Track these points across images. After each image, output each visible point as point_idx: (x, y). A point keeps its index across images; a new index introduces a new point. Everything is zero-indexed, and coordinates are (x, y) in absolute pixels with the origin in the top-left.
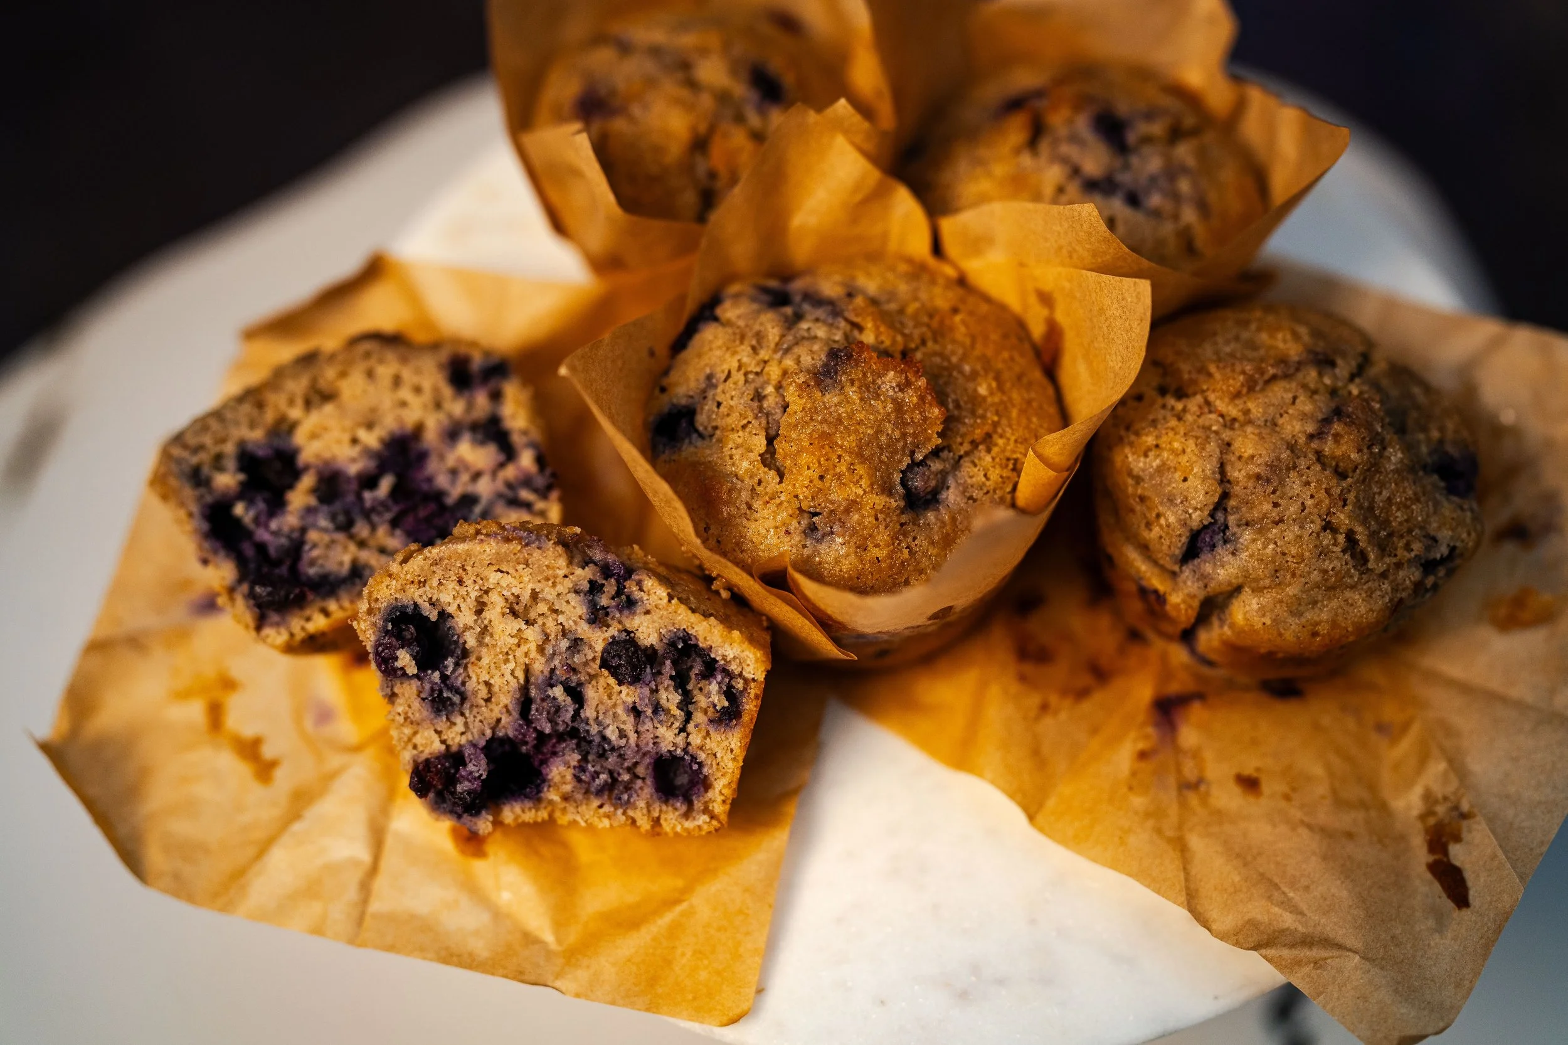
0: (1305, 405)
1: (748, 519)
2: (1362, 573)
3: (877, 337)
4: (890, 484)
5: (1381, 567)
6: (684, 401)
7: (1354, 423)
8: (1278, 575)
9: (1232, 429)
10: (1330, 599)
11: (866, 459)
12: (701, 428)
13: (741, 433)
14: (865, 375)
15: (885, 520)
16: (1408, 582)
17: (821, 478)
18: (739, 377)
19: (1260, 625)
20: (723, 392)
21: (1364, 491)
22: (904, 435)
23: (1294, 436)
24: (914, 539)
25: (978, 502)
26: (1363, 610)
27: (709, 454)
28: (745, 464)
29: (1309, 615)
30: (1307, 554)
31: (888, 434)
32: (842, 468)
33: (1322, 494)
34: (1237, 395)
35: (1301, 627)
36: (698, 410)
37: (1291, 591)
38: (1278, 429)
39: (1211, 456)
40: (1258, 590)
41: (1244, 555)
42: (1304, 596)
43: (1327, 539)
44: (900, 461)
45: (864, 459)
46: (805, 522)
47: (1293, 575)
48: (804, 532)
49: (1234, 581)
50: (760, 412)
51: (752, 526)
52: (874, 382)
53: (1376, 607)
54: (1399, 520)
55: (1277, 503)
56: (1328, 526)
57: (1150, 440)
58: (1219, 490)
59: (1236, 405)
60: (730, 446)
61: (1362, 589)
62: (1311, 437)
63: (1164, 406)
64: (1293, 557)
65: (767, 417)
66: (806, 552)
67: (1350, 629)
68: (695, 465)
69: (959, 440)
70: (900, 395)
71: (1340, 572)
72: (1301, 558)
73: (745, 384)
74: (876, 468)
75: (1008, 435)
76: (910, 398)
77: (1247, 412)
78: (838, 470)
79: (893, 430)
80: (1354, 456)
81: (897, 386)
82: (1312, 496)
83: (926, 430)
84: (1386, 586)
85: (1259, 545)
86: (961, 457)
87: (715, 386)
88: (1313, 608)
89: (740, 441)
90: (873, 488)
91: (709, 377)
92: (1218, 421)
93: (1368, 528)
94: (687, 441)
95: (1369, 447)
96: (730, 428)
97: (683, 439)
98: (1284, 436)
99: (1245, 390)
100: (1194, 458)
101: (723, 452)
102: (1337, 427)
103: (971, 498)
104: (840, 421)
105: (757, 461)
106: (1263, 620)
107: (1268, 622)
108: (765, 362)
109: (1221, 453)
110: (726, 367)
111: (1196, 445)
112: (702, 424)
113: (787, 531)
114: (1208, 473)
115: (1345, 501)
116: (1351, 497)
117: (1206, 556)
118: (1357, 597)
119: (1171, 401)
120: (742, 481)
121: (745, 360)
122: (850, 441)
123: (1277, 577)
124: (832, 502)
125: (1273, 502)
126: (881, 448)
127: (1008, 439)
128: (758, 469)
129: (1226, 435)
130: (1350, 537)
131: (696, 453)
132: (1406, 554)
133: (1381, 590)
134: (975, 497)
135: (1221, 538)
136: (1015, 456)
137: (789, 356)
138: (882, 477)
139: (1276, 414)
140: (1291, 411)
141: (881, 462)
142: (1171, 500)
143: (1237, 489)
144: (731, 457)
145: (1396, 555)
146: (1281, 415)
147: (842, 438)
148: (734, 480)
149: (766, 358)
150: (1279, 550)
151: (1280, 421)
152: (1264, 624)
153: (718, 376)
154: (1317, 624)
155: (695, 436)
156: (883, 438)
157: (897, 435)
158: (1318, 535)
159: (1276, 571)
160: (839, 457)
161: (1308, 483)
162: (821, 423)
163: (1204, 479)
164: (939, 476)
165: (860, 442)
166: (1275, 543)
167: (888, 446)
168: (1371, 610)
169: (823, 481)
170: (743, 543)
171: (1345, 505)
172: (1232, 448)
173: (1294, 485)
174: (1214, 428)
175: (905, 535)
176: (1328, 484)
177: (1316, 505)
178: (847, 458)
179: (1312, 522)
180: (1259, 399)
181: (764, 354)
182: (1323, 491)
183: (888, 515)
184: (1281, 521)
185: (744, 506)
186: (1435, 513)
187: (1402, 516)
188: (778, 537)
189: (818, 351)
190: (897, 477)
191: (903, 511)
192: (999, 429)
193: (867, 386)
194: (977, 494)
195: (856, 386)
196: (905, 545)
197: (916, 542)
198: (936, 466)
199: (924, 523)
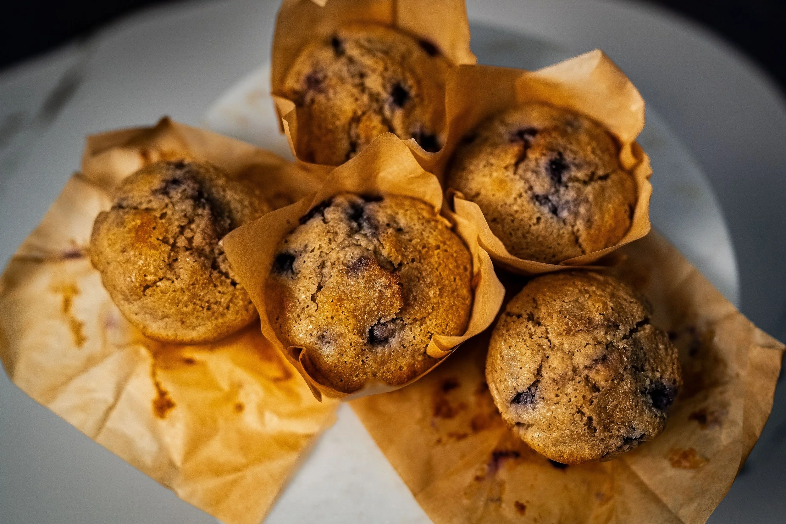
0: (590, 350)
1: (296, 322)
2: (591, 436)
3: (389, 254)
4: (363, 330)
5: (602, 436)
6: (292, 252)
7: (608, 367)
8: (550, 426)
9: (553, 350)
10: (573, 443)
11: (355, 316)
12: (294, 269)
13: (307, 281)
14: (371, 275)
15: (355, 346)
16: (613, 446)
17: (332, 318)
18: (317, 252)
19: (537, 445)
20: (308, 257)
21: (604, 400)
22: (379, 309)
23: (578, 364)
24: (367, 358)
25: (406, 349)
26: (587, 453)
27: (291, 284)
28: (303, 297)
29: (561, 448)
30: (565, 422)
31: (370, 307)
32: (343, 317)
33: (581, 398)
34: (560, 334)
35: (555, 452)
36: (296, 259)
37: (554, 435)
38: (573, 357)
39: (536, 361)
40: (540, 429)
41: (537, 412)
42: (560, 439)
43: (577, 417)
44: (372, 321)
45: (355, 317)
46: (320, 333)
47: (557, 429)
48: (318, 337)
49: (530, 421)
50: (319, 274)
51: (297, 326)
52: (374, 280)
53: (594, 454)
54: (618, 416)
55: (558, 395)
56: (579, 412)
57: (513, 341)
58: (534, 380)
59: (558, 339)
60: (300, 285)
61: (590, 443)
62: (586, 367)
63: (527, 327)
64: (559, 421)
65: (322, 277)
66: (316, 347)
67: (578, 460)
68: (283, 287)
69: (408, 316)
70: (384, 290)
71: (580, 433)
72: (563, 422)
73: (319, 257)
74: (359, 321)
75: (433, 321)
76: (389, 293)
77: (562, 344)
78: (340, 317)
79: (374, 306)
80: (603, 383)
81: (384, 285)
82: (576, 397)
83: (390, 310)
84: (602, 445)
85: (545, 410)
86: (406, 324)
87: (306, 252)
88: (563, 445)
89: (305, 284)
90: (354, 330)
91: (306, 246)
92: (547, 344)
93: (600, 417)
94: (285, 272)
95: (613, 380)
96: (304, 275)
97: (285, 270)
98: (574, 362)
99: (564, 333)
100: (528, 360)
101: (296, 286)
102: (599, 366)
103: (403, 345)
104: (351, 293)
105: (309, 297)
106: (539, 443)
107: (541, 445)
108: (332, 249)
109: (542, 361)
110: (313, 245)
111: (532, 353)
112: (295, 267)
113: (311, 334)
114: (532, 370)
115: (592, 402)
116: (595, 401)
117: (521, 405)
118: (586, 446)
119: (530, 325)
120: (300, 303)
121: (323, 245)
122: (351, 306)
123: (550, 427)
124: (333, 330)
125: (556, 394)
126: (365, 313)
127: (432, 323)
128: (308, 301)
129: (549, 352)
130: (590, 419)
131: (286, 281)
132: (617, 432)
133: (599, 446)
134: (405, 346)
135: (530, 400)
136: (432, 332)
137: (342, 252)
138: (360, 326)
139: (575, 349)
140: (582, 351)
141: (362, 319)
142: (512, 375)
143: (543, 381)
144: (299, 290)
145: (611, 432)
146: (577, 351)
147: (348, 303)
148: (297, 301)
149: (333, 248)
150: (553, 416)
151: (576, 354)
152: (539, 445)
153: (309, 248)
154: (563, 453)
155: (290, 271)
156: (368, 309)
157: (375, 308)
158: (574, 415)
159: (550, 424)
160: (343, 312)
161: (575, 390)
162: (342, 292)
163: (529, 372)
164: (390, 331)
165: (356, 307)
166: (552, 412)
167: (369, 313)
168: (591, 454)
169: (332, 319)
170: (290, 332)
171: (591, 404)
172: (549, 360)
173: (569, 389)
174: (544, 347)
175: (363, 355)
176: (585, 393)
177: (576, 402)
178: (346, 313)
179: (572, 408)
180: (569, 339)
181: (333, 245)
182: (581, 396)
183: (357, 344)
184: (558, 403)
185: (296, 316)
186: (639, 416)
187: (620, 415)
188: (306, 336)
189: (357, 253)
190: (368, 328)
191: (365, 344)
192: (430, 317)
193: (370, 281)
194: (406, 344)
195: (365, 279)
196: (361, 359)
197: (367, 360)
198: (391, 326)
199: (375, 352)
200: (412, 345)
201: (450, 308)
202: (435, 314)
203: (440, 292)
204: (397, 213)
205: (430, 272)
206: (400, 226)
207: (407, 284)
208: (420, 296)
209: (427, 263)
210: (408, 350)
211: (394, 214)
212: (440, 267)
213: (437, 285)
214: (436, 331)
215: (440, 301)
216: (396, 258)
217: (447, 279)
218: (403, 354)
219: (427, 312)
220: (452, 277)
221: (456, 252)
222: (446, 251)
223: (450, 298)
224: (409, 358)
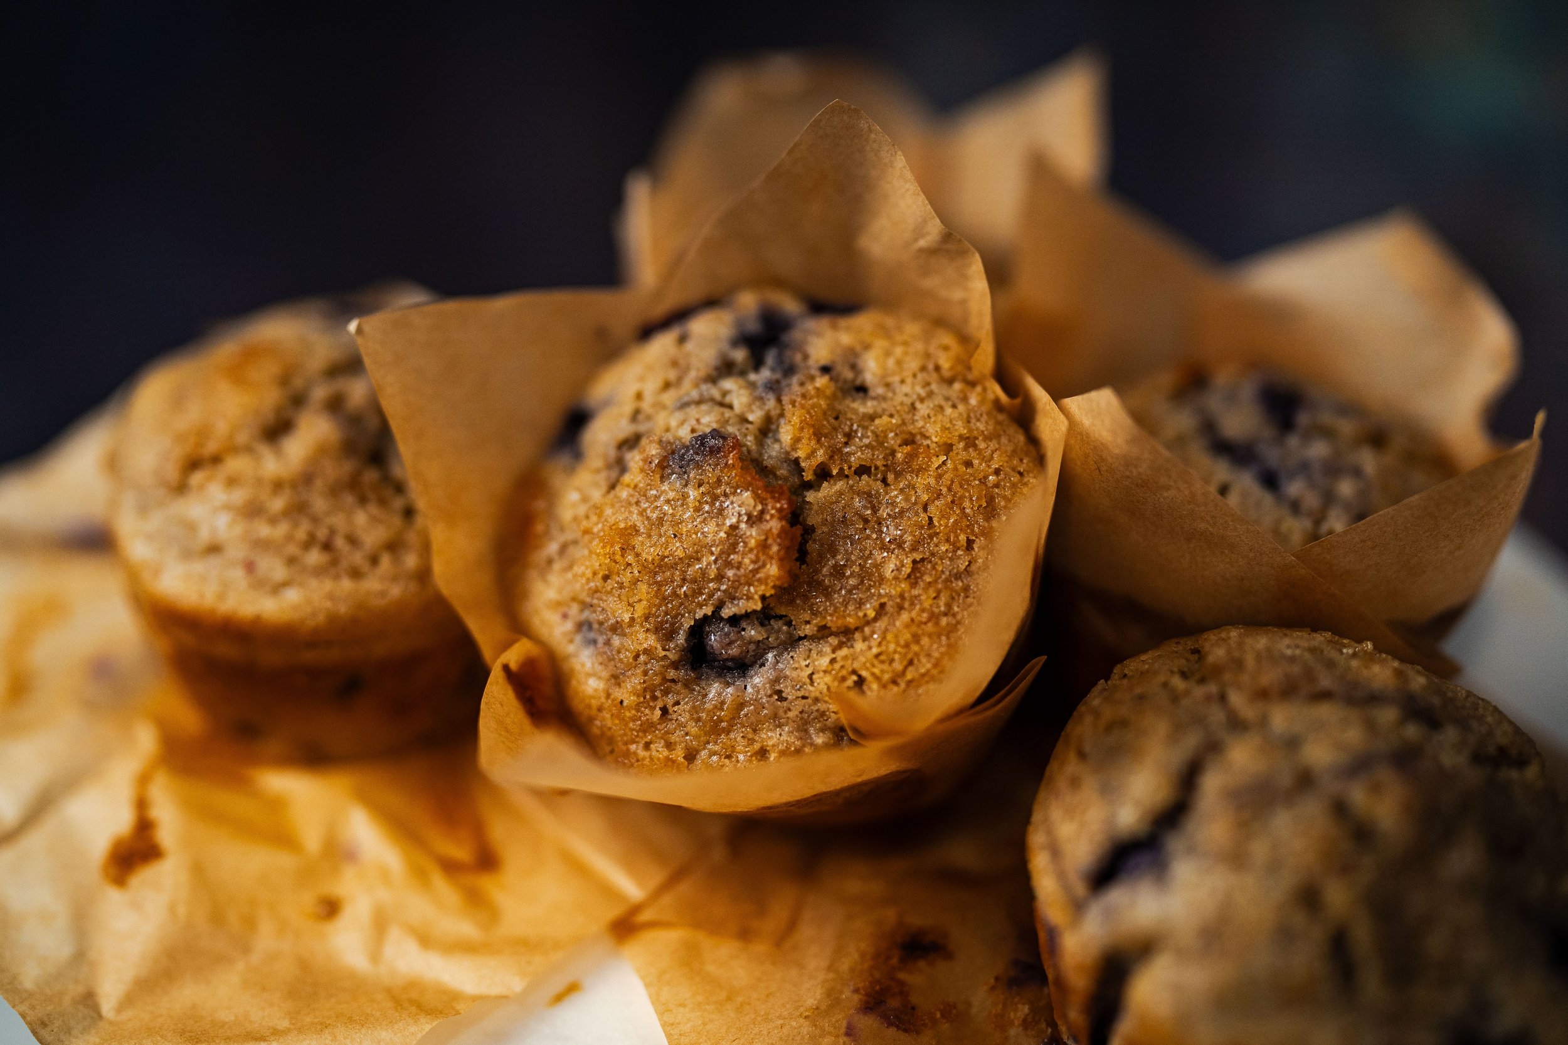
4: (672, 625)
11: (657, 584)
14: (720, 480)
15: (645, 664)
17: (605, 578)
22: (720, 577)
24: (677, 703)
25: (785, 704)
31: (701, 568)
44: (700, 605)
46: (586, 614)
48: (580, 624)
52: (725, 496)
66: (571, 648)
69: (807, 617)
70: (743, 527)
74: (664, 599)
75: (874, 643)
76: (753, 535)
78: (621, 579)
79: (710, 565)
81: (746, 514)
83: (749, 584)
86: (801, 638)
90: (647, 620)
103: (779, 692)
113: (566, 613)
122: (651, 553)
126: (684, 580)
127: (870, 648)
134: (784, 695)
136: (864, 673)
138: (666, 613)
141: (675, 595)
164: (752, 647)
165: (662, 560)
167: (694, 581)
169: (605, 581)
175: (666, 693)
183: (651, 660)
189: (708, 420)
190: (687, 623)
191: (675, 665)
192: (867, 630)
193: (715, 498)
194: (789, 693)
195: (702, 489)
196: (660, 704)
197: (676, 708)
198: (752, 632)
199: (699, 692)
200: (804, 698)
201: (929, 620)
202: (883, 627)
203: (914, 569)
204: (867, 347)
205: (902, 512)
206: (864, 381)
207: (825, 529)
208: (856, 569)
209: (901, 485)
210: (790, 710)
211: (858, 348)
212: (937, 503)
213: (914, 549)
214: (873, 674)
215: (906, 595)
216: (812, 454)
217: (948, 540)
218: (775, 716)
219: (861, 614)
220: (963, 538)
221: (997, 472)
222: (968, 464)
223: (939, 592)
224: (790, 732)
